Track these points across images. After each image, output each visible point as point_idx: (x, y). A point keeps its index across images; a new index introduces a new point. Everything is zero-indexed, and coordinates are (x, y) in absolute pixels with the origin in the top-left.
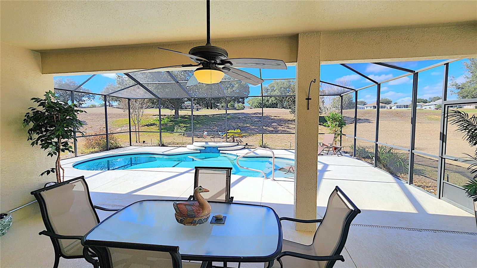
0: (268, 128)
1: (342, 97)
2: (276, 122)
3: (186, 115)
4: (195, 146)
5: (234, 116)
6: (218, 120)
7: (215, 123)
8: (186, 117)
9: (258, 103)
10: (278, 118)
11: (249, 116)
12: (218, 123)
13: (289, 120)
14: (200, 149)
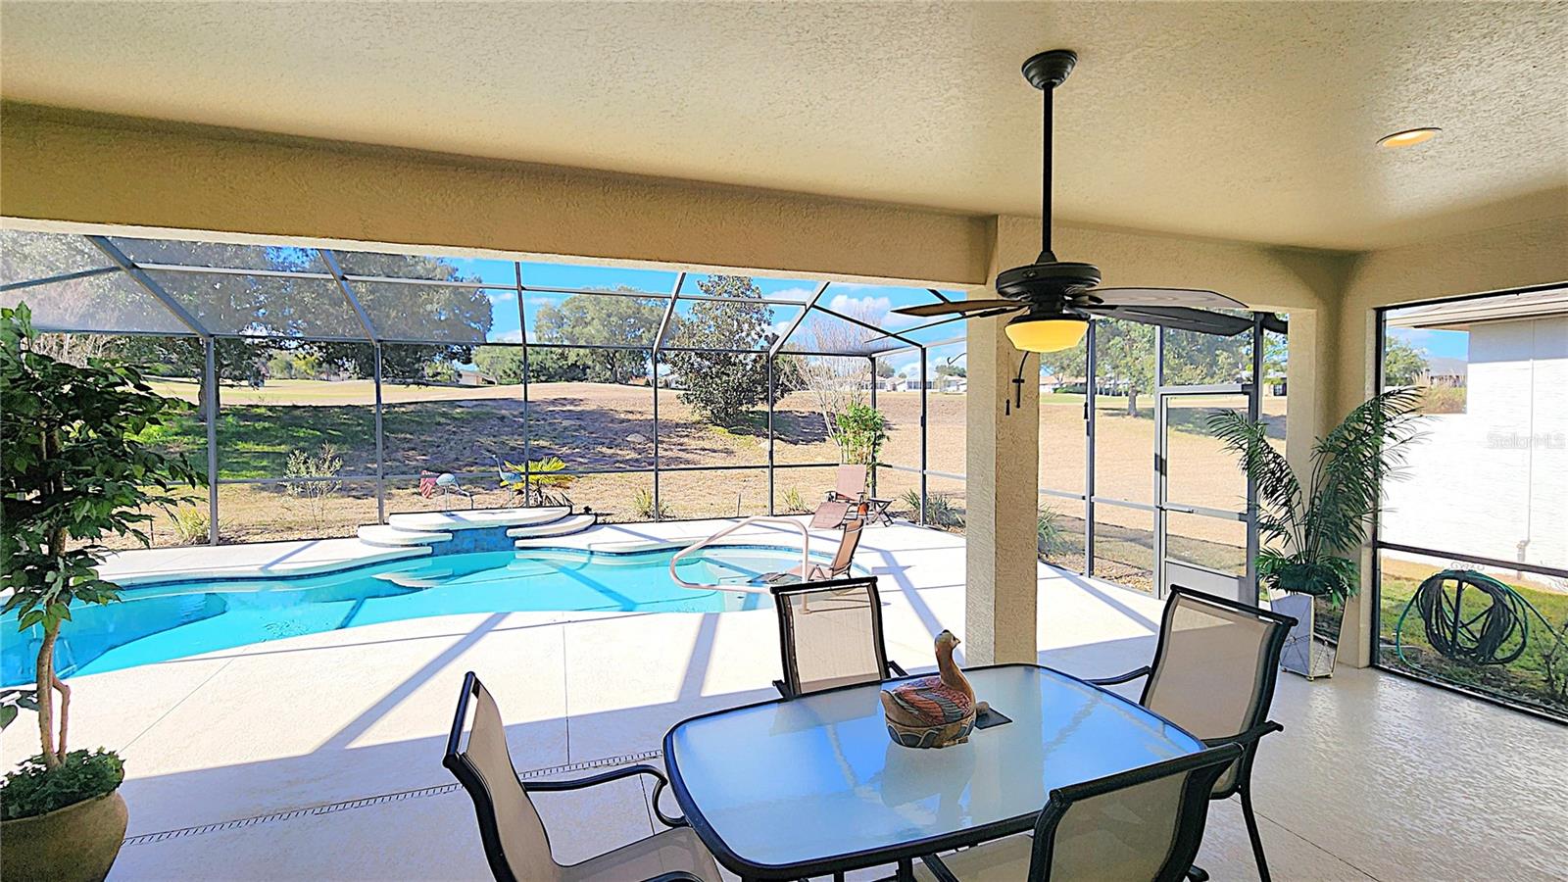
0: (620, 452)
1: (873, 360)
2: (638, 432)
3: (257, 406)
4: (397, 529)
5: (476, 409)
6: (415, 427)
7: (408, 436)
8: (259, 415)
9: (518, 363)
10: (638, 416)
11: (538, 409)
12: (423, 438)
13: (677, 425)
14: (431, 541)
